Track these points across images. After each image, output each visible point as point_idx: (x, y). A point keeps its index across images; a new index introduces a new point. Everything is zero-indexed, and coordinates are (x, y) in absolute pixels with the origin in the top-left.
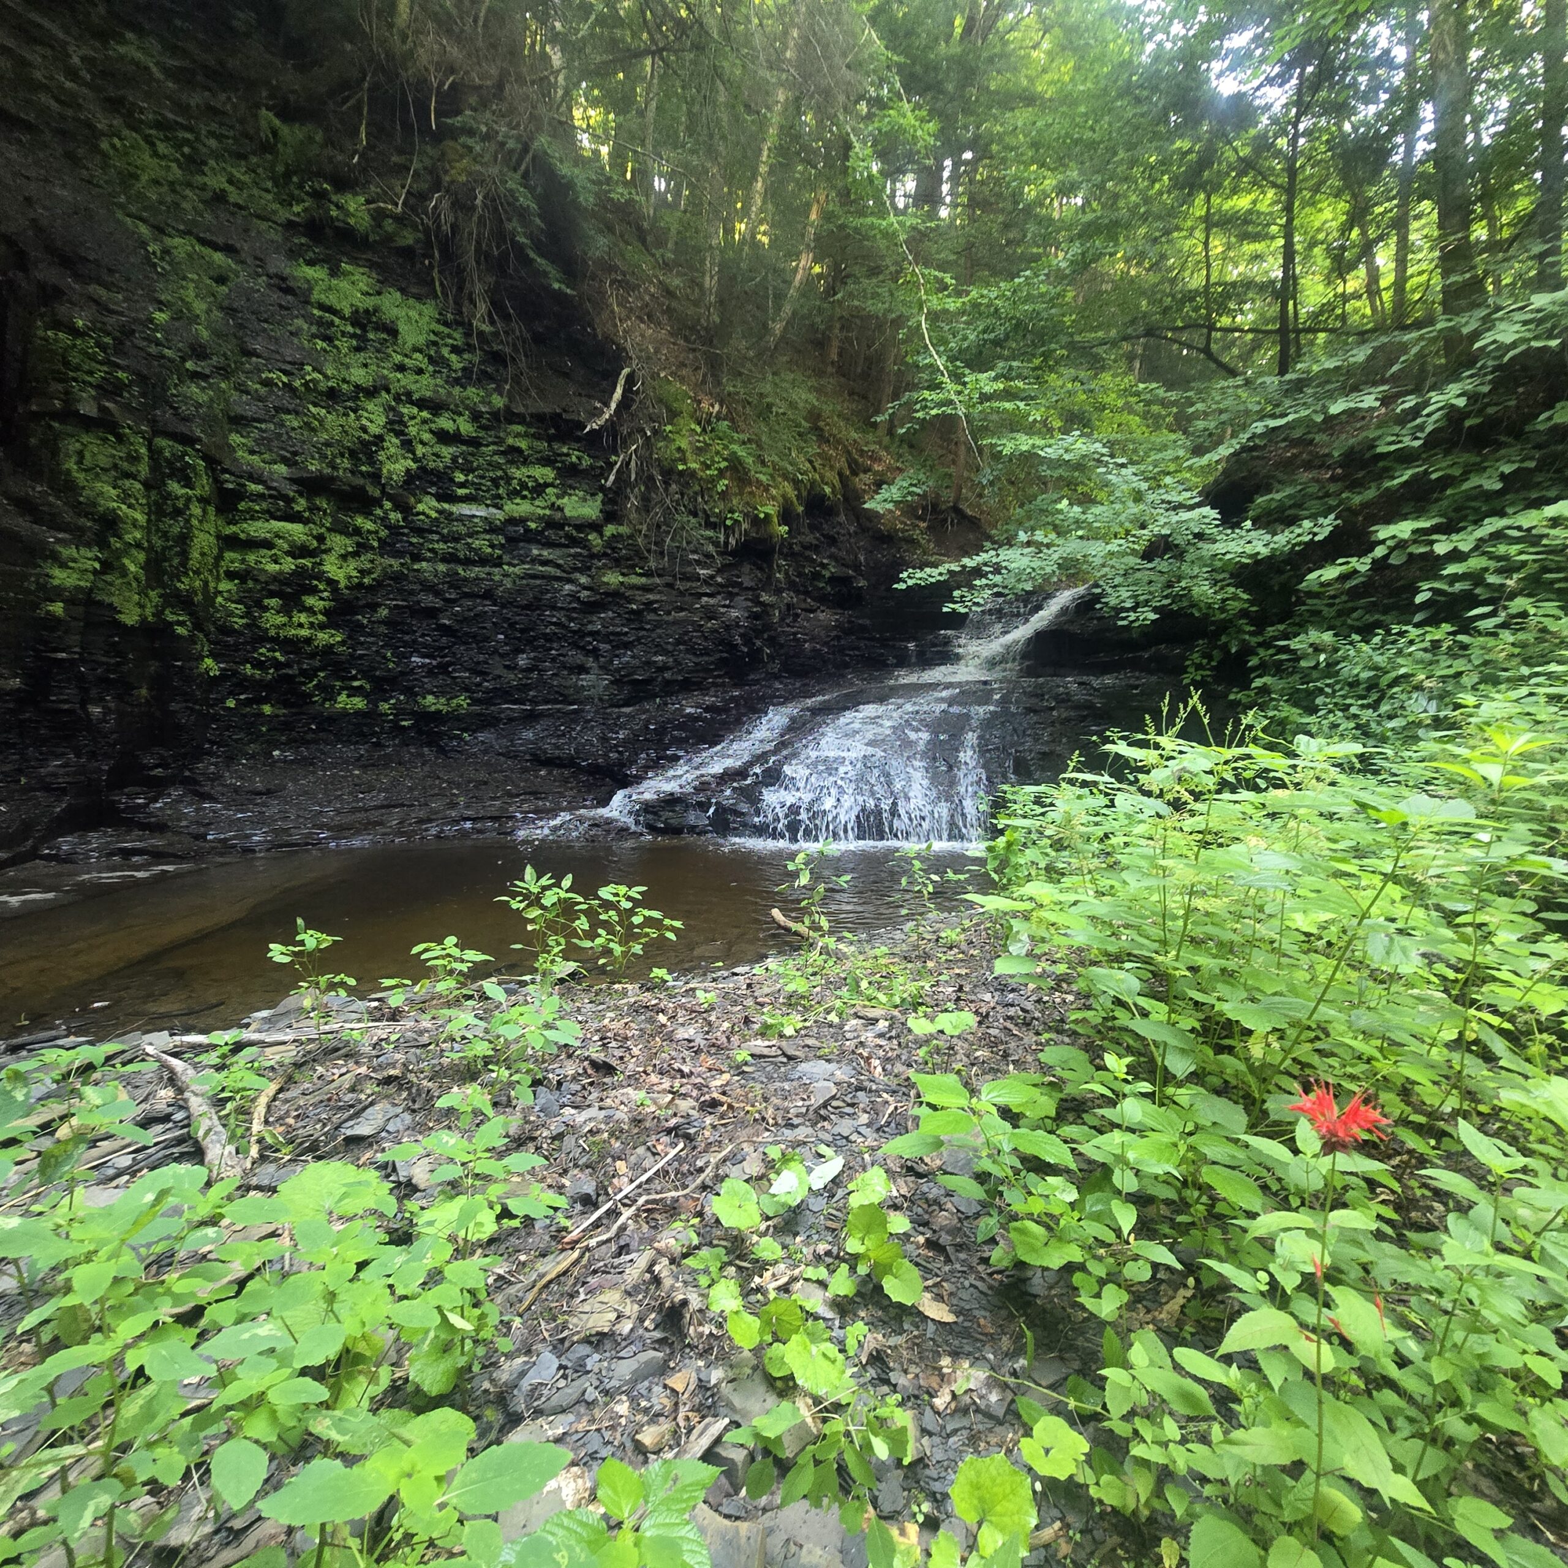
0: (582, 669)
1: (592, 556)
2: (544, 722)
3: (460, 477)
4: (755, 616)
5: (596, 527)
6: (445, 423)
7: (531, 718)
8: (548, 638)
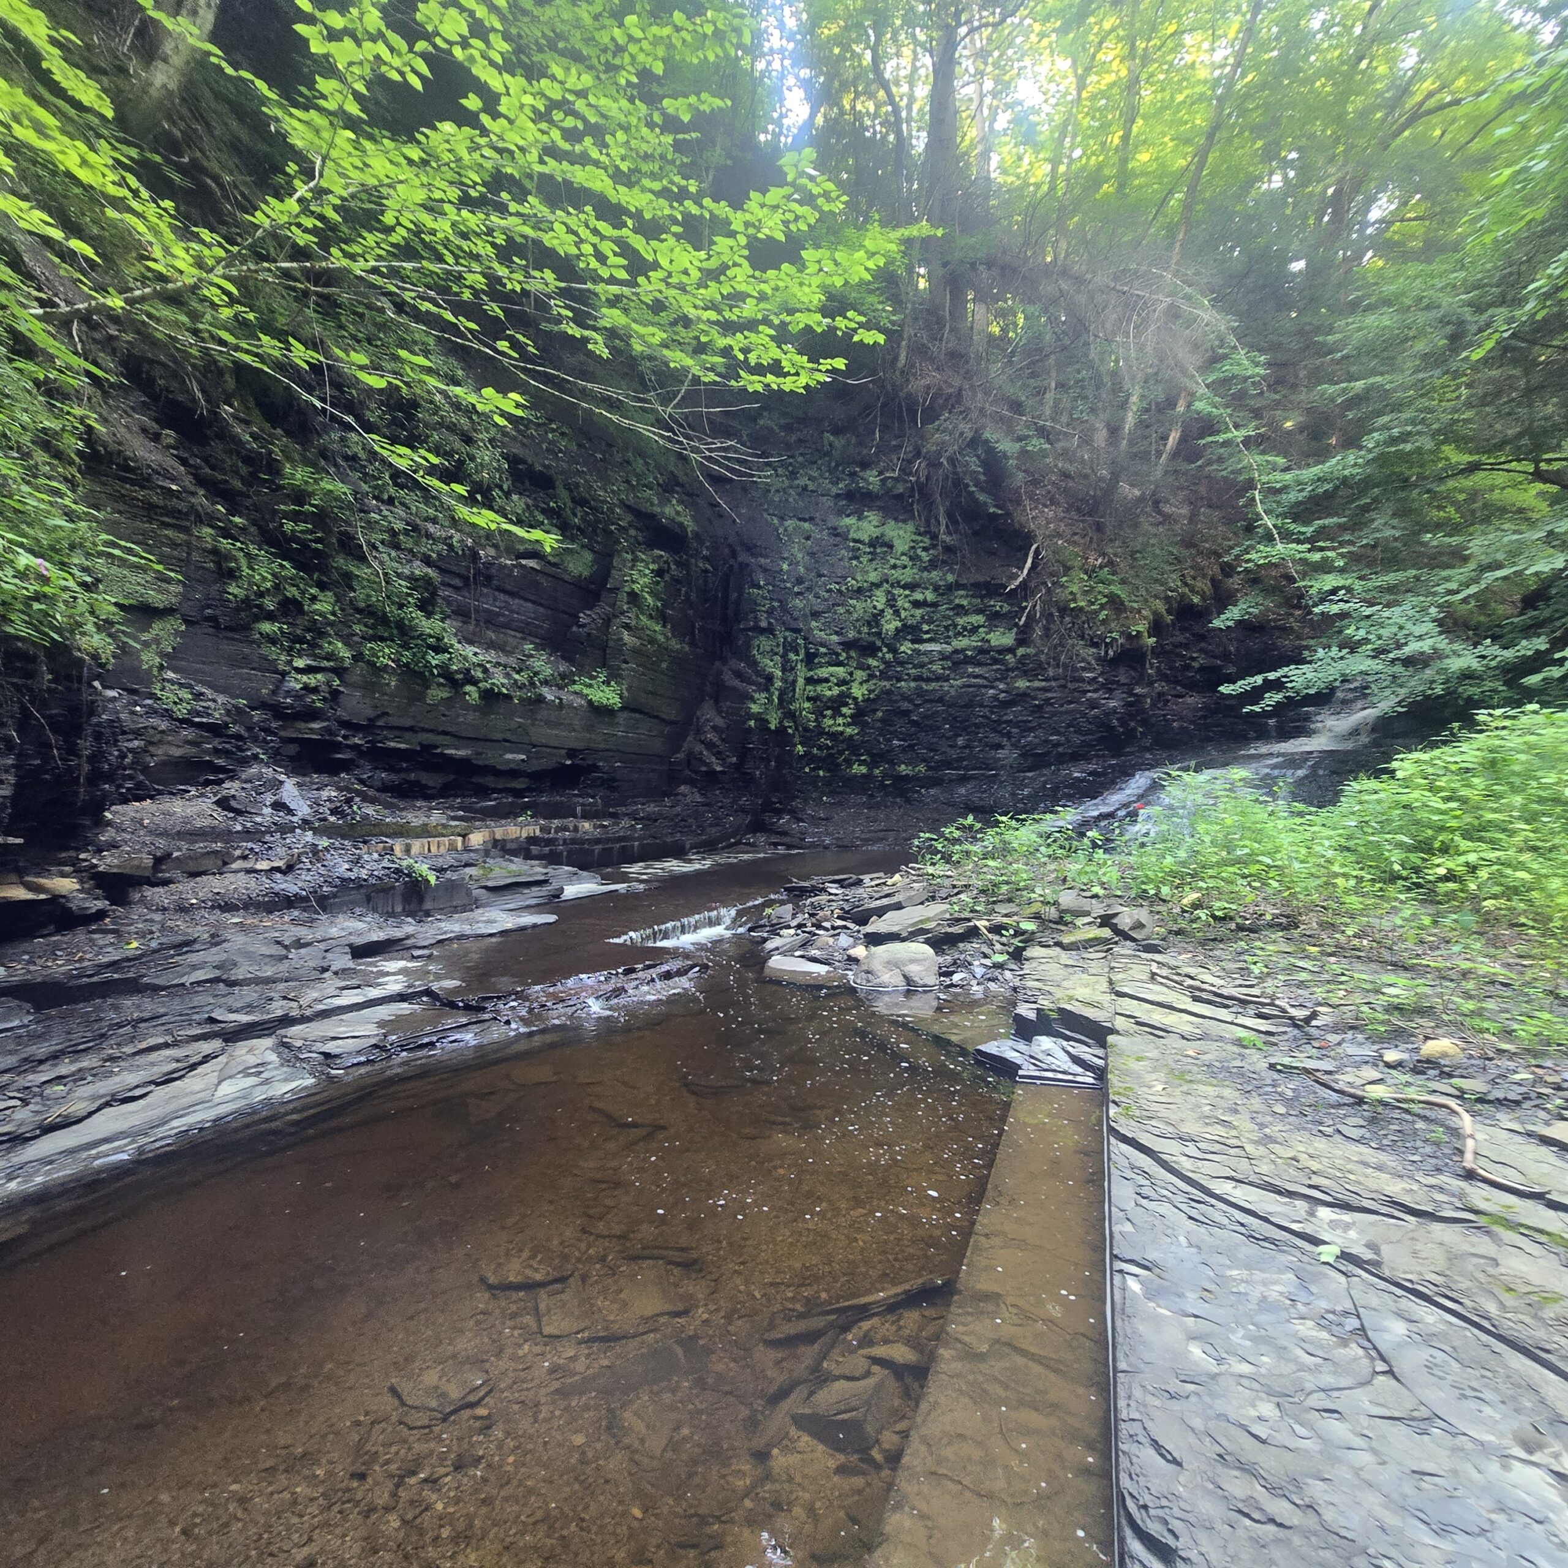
0: (999, 746)
1: (1008, 670)
2: (973, 783)
3: (925, 627)
4: (1130, 704)
5: (1011, 650)
6: (918, 596)
7: (963, 780)
8: (977, 726)
